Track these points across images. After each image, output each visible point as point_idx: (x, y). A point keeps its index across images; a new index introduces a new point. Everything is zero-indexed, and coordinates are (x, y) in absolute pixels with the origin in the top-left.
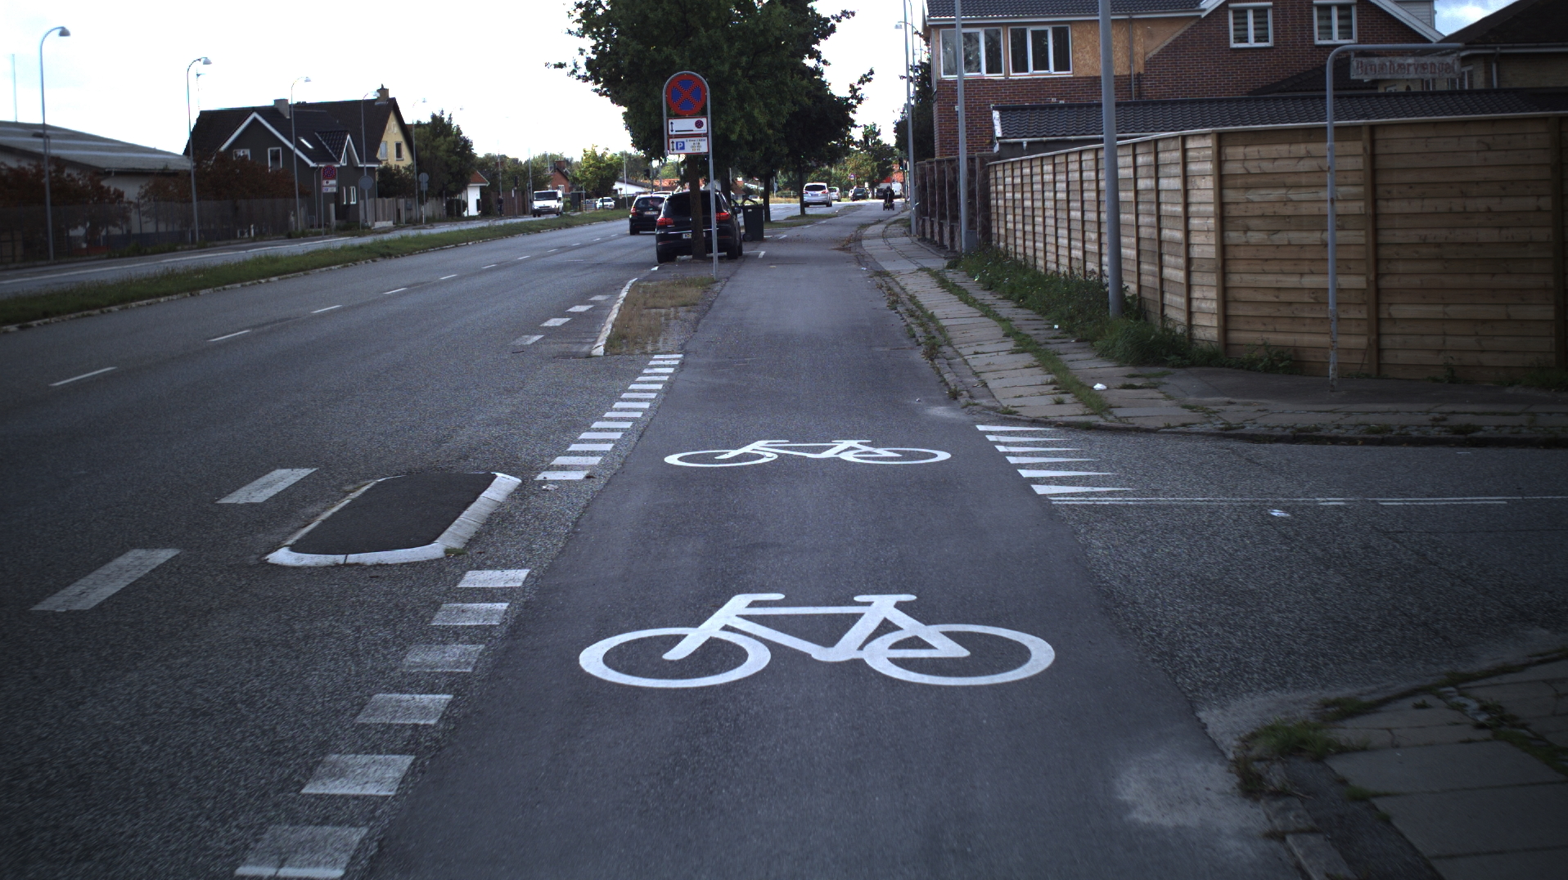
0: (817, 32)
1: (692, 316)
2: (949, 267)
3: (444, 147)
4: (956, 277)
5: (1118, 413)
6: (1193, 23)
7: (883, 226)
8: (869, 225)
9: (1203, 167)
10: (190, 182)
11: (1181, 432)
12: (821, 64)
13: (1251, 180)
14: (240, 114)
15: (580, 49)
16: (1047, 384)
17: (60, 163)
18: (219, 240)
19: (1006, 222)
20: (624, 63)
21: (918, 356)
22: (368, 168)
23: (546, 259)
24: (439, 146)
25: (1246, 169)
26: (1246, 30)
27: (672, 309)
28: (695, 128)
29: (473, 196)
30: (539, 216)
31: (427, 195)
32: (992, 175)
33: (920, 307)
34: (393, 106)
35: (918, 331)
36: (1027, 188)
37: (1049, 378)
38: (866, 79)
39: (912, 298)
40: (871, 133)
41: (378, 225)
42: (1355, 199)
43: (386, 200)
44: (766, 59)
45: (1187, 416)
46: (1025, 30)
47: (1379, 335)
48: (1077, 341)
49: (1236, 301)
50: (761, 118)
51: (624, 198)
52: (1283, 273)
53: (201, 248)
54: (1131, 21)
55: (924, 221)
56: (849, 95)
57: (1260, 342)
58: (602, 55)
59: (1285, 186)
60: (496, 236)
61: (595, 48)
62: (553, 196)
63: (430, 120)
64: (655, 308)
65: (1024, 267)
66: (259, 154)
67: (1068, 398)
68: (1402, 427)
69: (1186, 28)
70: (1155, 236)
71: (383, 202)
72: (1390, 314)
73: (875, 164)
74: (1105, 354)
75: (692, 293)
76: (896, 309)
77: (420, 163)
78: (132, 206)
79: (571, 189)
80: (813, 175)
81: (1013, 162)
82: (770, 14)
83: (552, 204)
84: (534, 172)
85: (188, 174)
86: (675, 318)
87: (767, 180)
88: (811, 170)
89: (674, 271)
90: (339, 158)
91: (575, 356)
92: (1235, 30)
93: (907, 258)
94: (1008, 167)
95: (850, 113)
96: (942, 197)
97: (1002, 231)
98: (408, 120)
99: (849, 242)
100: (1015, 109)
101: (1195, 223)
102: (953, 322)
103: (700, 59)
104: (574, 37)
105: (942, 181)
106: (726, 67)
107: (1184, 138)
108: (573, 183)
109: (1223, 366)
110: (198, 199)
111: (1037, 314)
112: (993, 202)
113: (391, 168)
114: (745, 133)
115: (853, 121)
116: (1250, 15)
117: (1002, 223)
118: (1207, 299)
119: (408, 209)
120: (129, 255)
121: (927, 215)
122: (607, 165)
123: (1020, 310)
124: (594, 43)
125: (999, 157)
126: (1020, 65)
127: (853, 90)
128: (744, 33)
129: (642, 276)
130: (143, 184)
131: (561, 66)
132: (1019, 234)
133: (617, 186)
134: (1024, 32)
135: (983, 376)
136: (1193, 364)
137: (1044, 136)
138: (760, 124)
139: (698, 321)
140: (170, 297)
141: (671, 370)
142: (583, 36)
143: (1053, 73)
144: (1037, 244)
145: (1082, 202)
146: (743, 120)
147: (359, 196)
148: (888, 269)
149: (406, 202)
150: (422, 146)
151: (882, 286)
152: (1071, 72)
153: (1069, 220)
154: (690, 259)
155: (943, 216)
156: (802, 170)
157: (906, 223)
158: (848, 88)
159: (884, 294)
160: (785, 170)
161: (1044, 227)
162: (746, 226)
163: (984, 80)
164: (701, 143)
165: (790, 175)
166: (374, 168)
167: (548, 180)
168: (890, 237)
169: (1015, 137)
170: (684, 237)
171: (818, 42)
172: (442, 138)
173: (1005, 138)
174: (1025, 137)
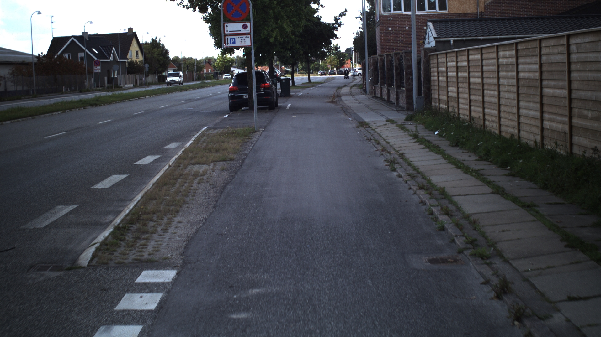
7: (349, 88)
8: (342, 87)
12: (320, 6)
14: (67, 39)
18: (45, 94)
19: (448, 92)
22: (121, 62)
24: (155, 52)
28: (242, 29)
31: (149, 73)
32: (434, 61)
34: (134, 35)
38: (342, 14)
41: (126, 86)
43: (130, 75)
50: (288, 29)
53: (37, 97)
55: (376, 87)
60: (163, 93)
62: (178, 75)
63: (151, 41)
66: (75, 56)
73: (338, 60)
77: (146, 60)
79: (214, 71)
83: (177, 79)
84: (197, 64)
87: (293, 66)
90: (110, 57)
93: (373, 110)
95: (335, 31)
98: (141, 42)
99: (334, 97)
100: (441, 21)
108: (214, 68)
110: (36, 75)
112: (434, 78)
113: (133, 61)
114: (279, 37)
115: (336, 35)
117: (443, 92)
119: (140, 79)
122: (228, 61)
125: (435, 49)
126: (421, 7)
127: (336, 20)
129: (213, 124)
133: (232, 69)
137: (464, 37)
138: (287, 32)
143: (438, 11)
144: (486, 110)
145: (570, 82)
146: (277, 30)
147: (118, 74)
148: (366, 120)
149: (140, 76)
150: (147, 52)
151: (371, 139)
152: (447, 11)
153: (542, 96)
154: (247, 110)
155: (390, 85)
156: (309, 62)
157: (360, 87)
158: (334, 19)
159: (375, 149)
160: (302, 62)
161: (499, 99)
162: (281, 88)
163: (403, 15)
164: (246, 39)
165: (304, 65)
166: (125, 62)
167: (203, 67)
168: (355, 95)
169: (445, 37)
170: (244, 97)
172: (156, 49)
173: (439, 38)
174: (452, 37)
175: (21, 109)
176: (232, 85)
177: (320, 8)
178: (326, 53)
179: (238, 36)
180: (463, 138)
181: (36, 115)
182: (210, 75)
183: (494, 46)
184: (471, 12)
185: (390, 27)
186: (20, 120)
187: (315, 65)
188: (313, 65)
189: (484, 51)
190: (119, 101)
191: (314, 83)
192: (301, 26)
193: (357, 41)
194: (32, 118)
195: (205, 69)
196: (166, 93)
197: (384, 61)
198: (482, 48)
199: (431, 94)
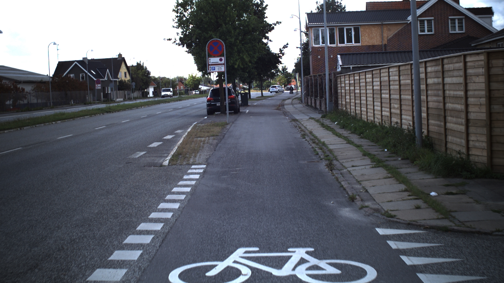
0: (267, 29)
2: (322, 117)
3: (141, 74)
4: (327, 122)
5: (458, 217)
6: (405, 25)
7: (291, 100)
8: (286, 100)
9: (477, 71)
10: (50, 85)
12: (269, 41)
14: (71, 63)
15: (177, 33)
16: (402, 192)
19: (346, 99)
21: (323, 167)
22: (114, 81)
23: (167, 114)
24: (139, 73)
26: (424, 28)
28: (219, 61)
29: (151, 90)
30: (164, 98)
31: (135, 90)
32: (339, 80)
33: (316, 137)
34: (124, 60)
36: (357, 85)
37: (402, 187)
38: (285, 47)
39: (311, 133)
40: (285, 68)
41: (118, 100)
43: (121, 91)
46: (343, 28)
48: (402, 159)
50: (247, 60)
51: (203, 91)
54: (382, 25)
55: (308, 98)
56: (279, 52)
58: (185, 35)
60: (153, 104)
61: (182, 32)
62: (169, 90)
63: (136, 64)
66: (77, 76)
67: (421, 203)
69: (402, 27)
70: (441, 107)
71: (120, 92)
73: (286, 79)
75: (217, 130)
76: (305, 138)
77: (132, 79)
78: (28, 94)
79: (185, 88)
81: (349, 75)
83: (169, 93)
84: (172, 82)
85: (49, 82)
86: (207, 143)
87: (249, 84)
88: (265, 81)
89: (212, 119)
90: (105, 77)
91: (155, 165)
92: (420, 28)
93: (303, 113)
94: (347, 76)
95: (280, 59)
96: (316, 89)
97: (344, 103)
98: (128, 65)
99: (279, 106)
100: (346, 54)
102: (335, 147)
103: (223, 36)
104: (175, 29)
105: (316, 83)
106: (233, 40)
108: (185, 86)
110: (52, 91)
111: (373, 142)
112: (339, 91)
113: (123, 80)
114: (240, 65)
115: (280, 62)
116: (426, 22)
117: (343, 100)
118: (479, 141)
119: (129, 94)
120: (24, 111)
121: (309, 96)
122: (197, 80)
124: (182, 30)
125: (340, 73)
126: (342, 41)
127: (281, 50)
129: (199, 121)
131: (170, 40)
132: (353, 104)
133: (200, 87)
134: (343, 29)
135: (363, 184)
138: (246, 61)
139: (217, 145)
142: (178, 28)
143: (354, 44)
144: (362, 109)
145: (390, 90)
146: (240, 60)
147: (112, 90)
148: (297, 118)
149: (128, 92)
150: (134, 73)
151: (297, 126)
152: (360, 44)
153: (381, 98)
154: (220, 114)
155: (316, 96)
156: (262, 80)
157: (300, 99)
158: (279, 50)
159: (298, 131)
160: (256, 81)
161: (367, 101)
162: (242, 100)
163: (328, 47)
164: (222, 67)
165: (258, 83)
166: (117, 81)
167: (177, 85)
168: (295, 104)
169: (347, 65)
170: (217, 105)
171: (268, 33)
172: (140, 70)
173: (343, 65)
174: (351, 65)
175: (63, 114)
176: (209, 97)
177: (269, 42)
178: (275, 73)
179: (217, 66)
180: (347, 124)
181: (75, 118)
182: (183, 91)
183: (364, 72)
184: (378, 44)
185: (319, 55)
186: (66, 120)
187: (267, 83)
188: (265, 83)
189: (360, 74)
190: (124, 110)
191: (265, 96)
192: (256, 57)
193: (297, 65)
194: (73, 120)
195: (178, 87)
196: (155, 104)
197: (312, 80)
198: (359, 73)
199: (338, 101)
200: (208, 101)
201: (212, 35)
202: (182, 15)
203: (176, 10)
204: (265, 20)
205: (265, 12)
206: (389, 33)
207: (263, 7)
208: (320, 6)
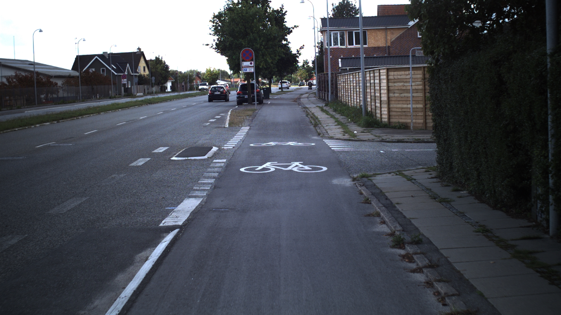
0: (286, 32)
1: (251, 118)
2: (325, 106)
3: (160, 68)
4: (326, 108)
5: (358, 137)
6: (406, 30)
7: (308, 94)
8: (303, 94)
9: (384, 77)
10: (79, 80)
11: (373, 141)
12: (288, 42)
13: (395, 80)
14: (91, 57)
15: (214, 40)
16: (342, 132)
17: (38, 74)
18: (87, 99)
19: (342, 92)
20: (228, 44)
21: (312, 127)
22: (135, 75)
24: (158, 68)
25: (394, 78)
27: (245, 117)
28: (250, 65)
29: (169, 85)
30: (198, 91)
31: (154, 84)
32: (338, 79)
33: (314, 116)
34: (142, 54)
35: (313, 121)
36: (346, 82)
37: (343, 131)
38: (302, 48)
39: (313, 114)
40: (306, 62)
41: (138, 94)
42: (420, 85)
43: (141, 86)
44: (270, 43)
45: (374, 137)
47: (426, 119)
48: (354, 123)
49: (392, 111)
50: (270, 61)
52: (403, 104)
53: (83, 102)
54: (386, 29)
55: (320, 92)
56: (297, 53)
57: (397, 122)
58: (220, 41)
59: (403, 82)
61: (218, 39)
63: (155, 59)
64: (240, 116)
65: (346, 105)
66: (98, 70)
67: (346, 134)
68: (423, 139)
69: (404, 31)
70: (374, 95)
72: (428, 114)
73: (307, 73)
74: (359, 125)
75: (250, 113)
76: (308, 116)
77: (152, 73)
78: (60, 88)
80: (286, 77)
81: (343, 75)
82: (272, 29)
84: (189, 77)
85: (78, 77)
86: (246, 119)
87: (270, 79)
88: (285, 76)
89: (242, 108)
90: (125, 71)
91: (221, 127)
93: (314, 104)
94: (342, 76)
95: (297, 58)
96: (325, 85)
97: (341, 95)
98: (148, 59)
99: (297, 99)
100: (347, 58)
101: (382, 91)
102: (323, 119)
104: (212, 36)
105: (325, 80)
106: (258, 46)
107: (379, 70)
108: (203, 80)
109: (388, 128)
110: (81, 85)
111: (346, 117)
112: (338, 86)
113: (142, 75)
114: (264, 66)
115: (298, 61)
117: (340, 93)
118: (385, 111)
119: (148, 89)
120: (61, 104)
121: (321, 91)
122: (215, 74)
123: (341, 116)
124: (218, 37)
125: (340, 73)
126: (351, 43)
127: (298, 51)
128: (264, 35)
129: (233, 109)
130: (63, 80)
132: (345, 96)
133: (218, 81)
134: (352, 32)
135: (327, 131)
136: (381, 127)
137: (354, 67)
138: (269, 62)
139: (253, 120)
140: (93, 115)
141: (247, 130)
142: (215, 35)
144: (349, 98)
146: (264, 61)
147: (132, 85)
148: (307, 106)
149: (147, 87)
150: (152, 67)
151: (305, 111)
152: (367, 45)
154: (248, 104)
156: (282, 76)
157: (315, 93)
160: (276, 76)
161: (351, 93)
162: (264, 94)
163: (339, 48)
164: (252, 69)
165: (278, 78)
166: (137, 75)
168: (309, 97)
169: (345, 67)
170: (245, 97)
171: (287, 36)
172: (159, 65)
173: (342, 67)
174: (348, 67)
176: (238, 91)
179: (248, 68)
184: (382, 46)
185: (331, 55)
191: (285, 91)
196: (184, 98)
199: (337, 94)
200: (238, 94)
201: (241, 42)
202: (217, 25)
203: (213, 20)
204: (284, 24)
205: (284, 17)
206: (392, 36)
207: (283, 13)
208: (336, 7)
